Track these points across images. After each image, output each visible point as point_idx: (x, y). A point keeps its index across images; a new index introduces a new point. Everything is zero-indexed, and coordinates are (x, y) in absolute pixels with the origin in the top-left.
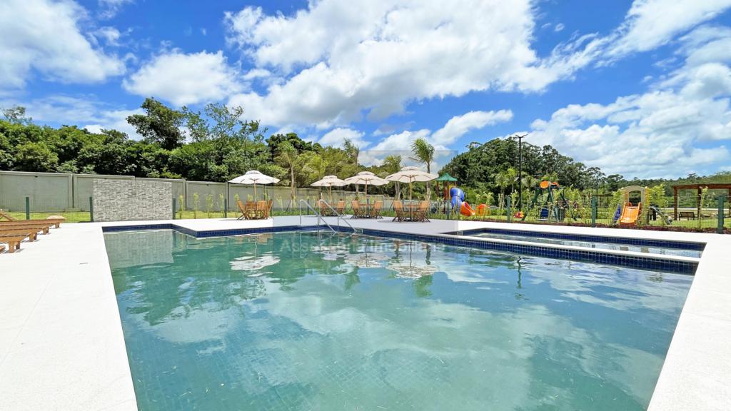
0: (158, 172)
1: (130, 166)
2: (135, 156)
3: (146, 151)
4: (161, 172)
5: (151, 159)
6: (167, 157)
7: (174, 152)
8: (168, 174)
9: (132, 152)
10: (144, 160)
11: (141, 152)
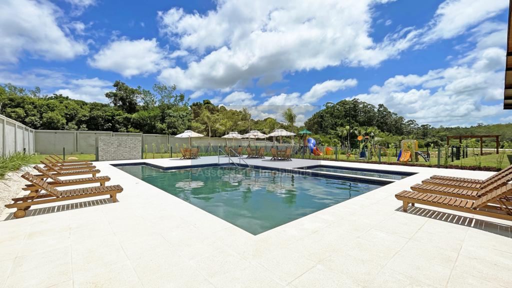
0: (125, 128)
1: (108, 125)
2: (111, 118)
3: (117, 115)
4: (127, 128)
5: (121, 120)
6: (130, 119)
7: (134, 115)
8: (131, 129)
9: (109, 116)
10: (117, 121)
11: (114, 116)
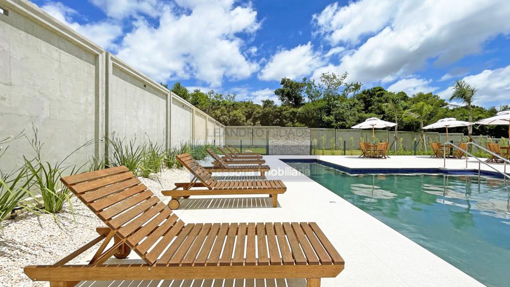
0: (291, 123)
1: (276, 120)
2: (279, 114)
3: (285, 110)
4: (293, 123)
5: (288, 115)
6: (296, 113)
7: (300, 110)
8: (297, 124)
9: (278, 112)
10: (284, 115)
11: (282, 111)
